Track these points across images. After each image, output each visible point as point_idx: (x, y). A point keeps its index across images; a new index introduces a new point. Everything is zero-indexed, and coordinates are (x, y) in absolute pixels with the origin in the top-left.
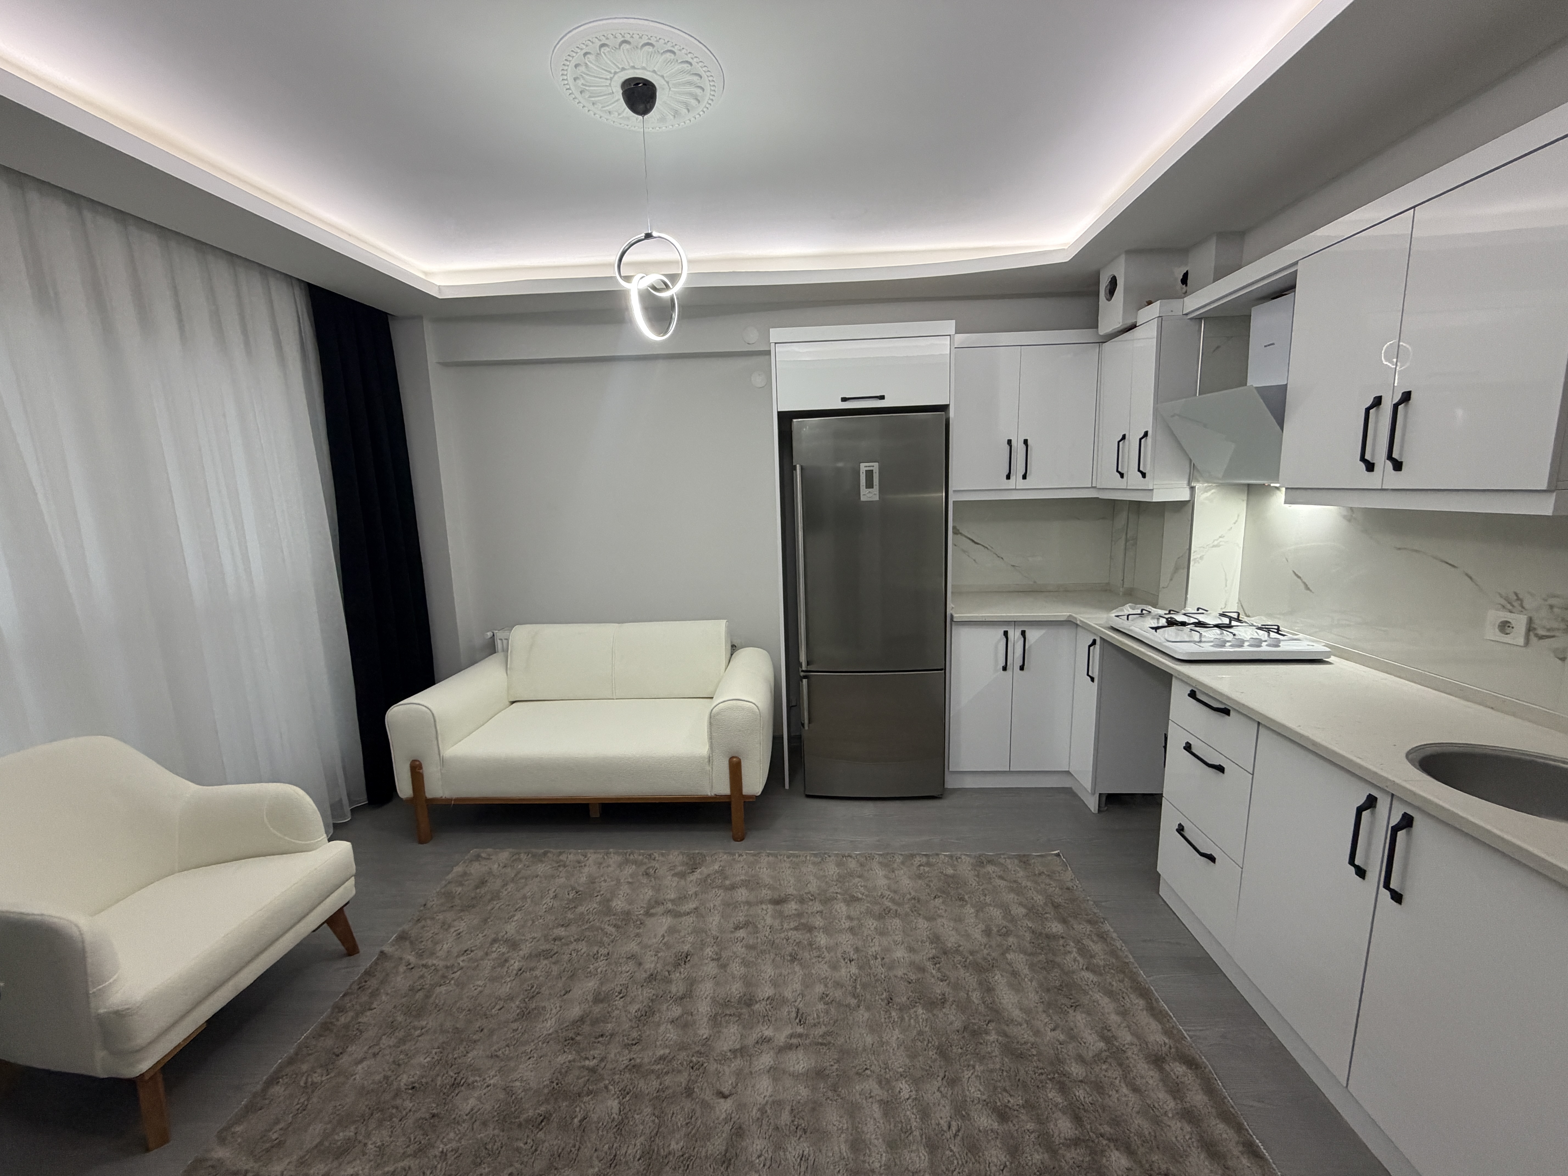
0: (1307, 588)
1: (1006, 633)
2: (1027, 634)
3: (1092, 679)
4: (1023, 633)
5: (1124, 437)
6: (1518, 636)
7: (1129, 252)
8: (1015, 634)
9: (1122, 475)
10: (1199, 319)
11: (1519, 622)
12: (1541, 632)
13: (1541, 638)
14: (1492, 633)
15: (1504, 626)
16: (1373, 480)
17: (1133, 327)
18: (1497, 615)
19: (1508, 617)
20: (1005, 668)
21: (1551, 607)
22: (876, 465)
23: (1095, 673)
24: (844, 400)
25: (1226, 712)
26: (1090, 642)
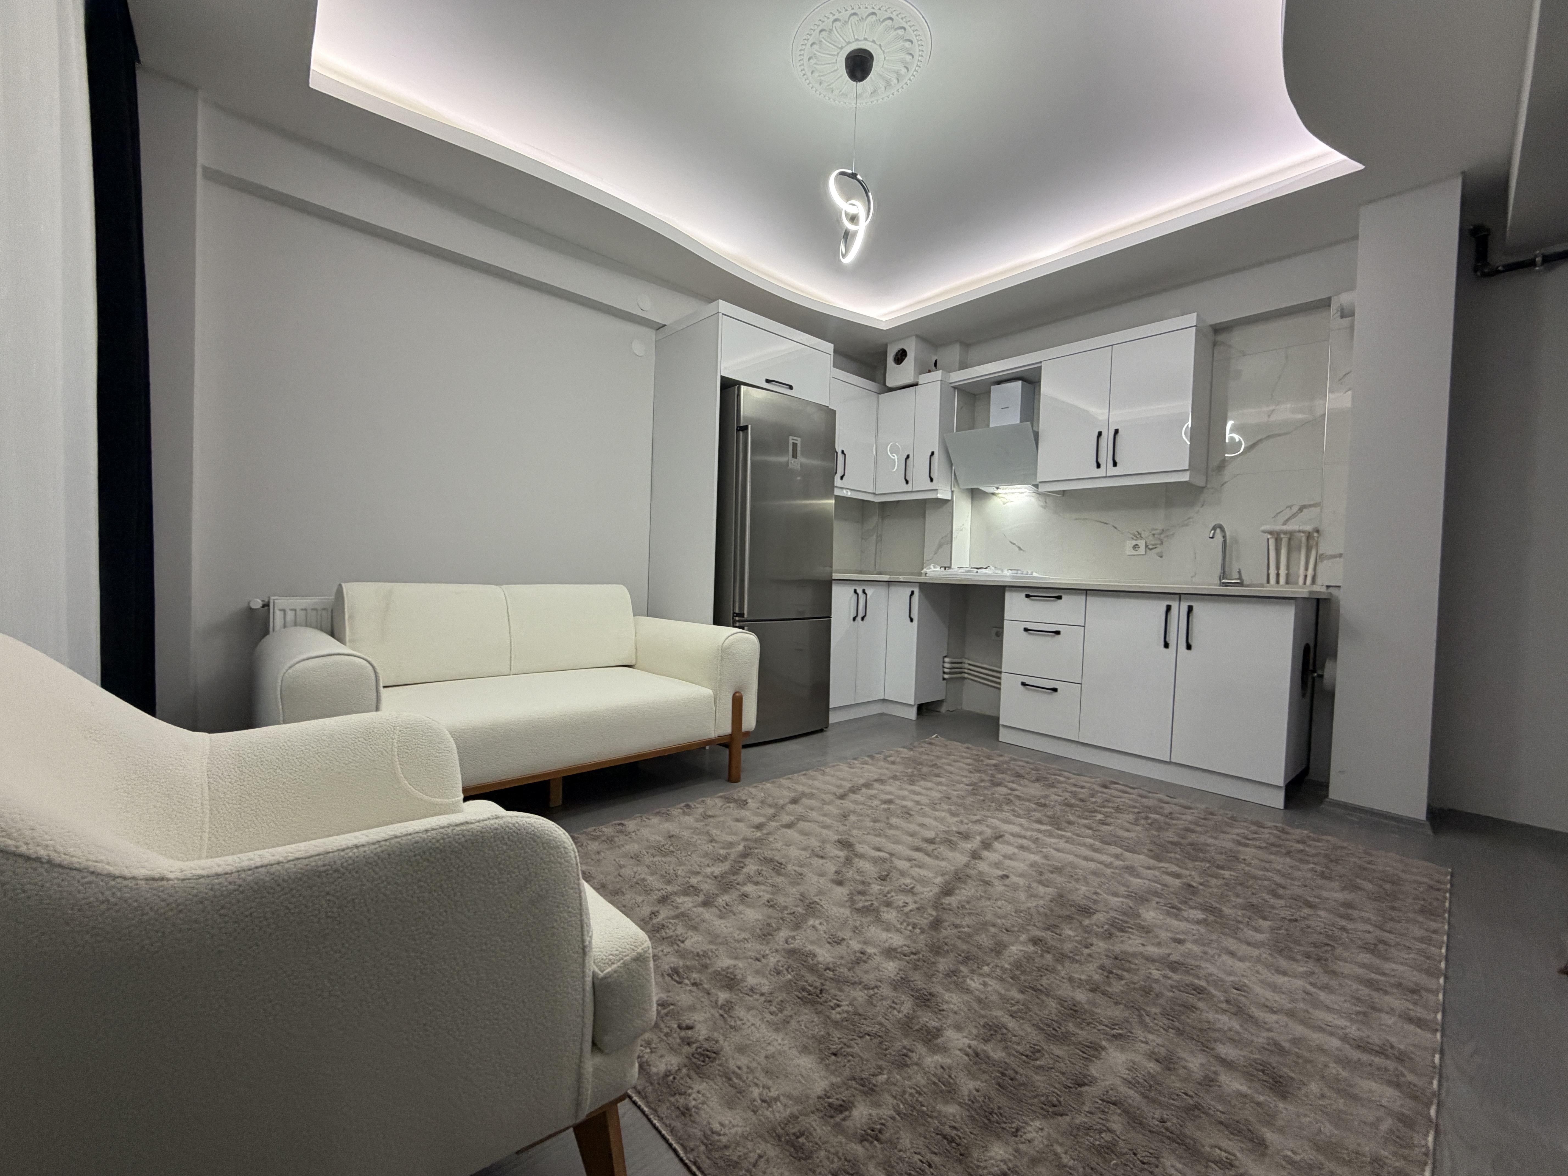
0: (1020, 549)
1: (855, 591)
2: (867, 591)
3: (912, 620)
4: (864, 591)
5: (908, 457)
6: (1142, 550)
7: (917, 336)
8: (860, 591)
9: (907, 482)
10: (955, 388)
11: (1142, 544)
12: (1150, 547)
13: (1151, 549)
14: (1129, 551)
15: (1135, 547)
16: (1101, 472)
17: (916, 384)
18: (1130, 543)
19: (1134, 542)
20: (854, 619)
21: (1154, 535)
22: (799, 439)
23: (915, 615)
24: (768, 381)
25: (1059, 598)
26: (910, 593)
